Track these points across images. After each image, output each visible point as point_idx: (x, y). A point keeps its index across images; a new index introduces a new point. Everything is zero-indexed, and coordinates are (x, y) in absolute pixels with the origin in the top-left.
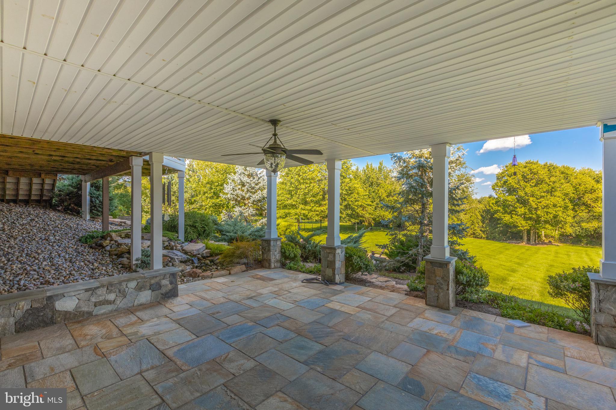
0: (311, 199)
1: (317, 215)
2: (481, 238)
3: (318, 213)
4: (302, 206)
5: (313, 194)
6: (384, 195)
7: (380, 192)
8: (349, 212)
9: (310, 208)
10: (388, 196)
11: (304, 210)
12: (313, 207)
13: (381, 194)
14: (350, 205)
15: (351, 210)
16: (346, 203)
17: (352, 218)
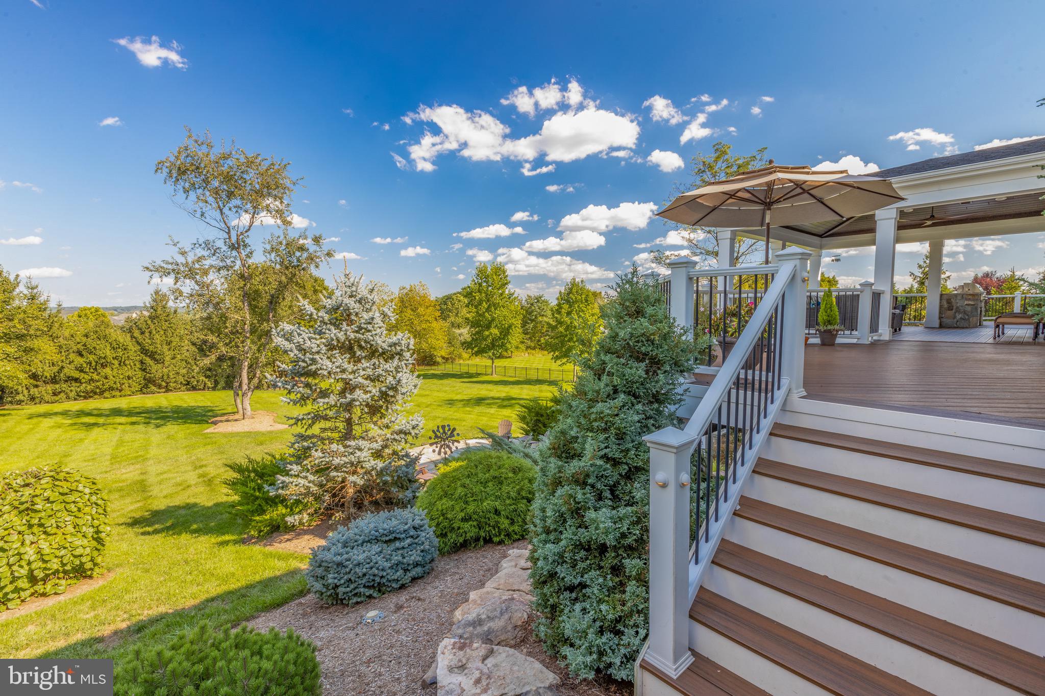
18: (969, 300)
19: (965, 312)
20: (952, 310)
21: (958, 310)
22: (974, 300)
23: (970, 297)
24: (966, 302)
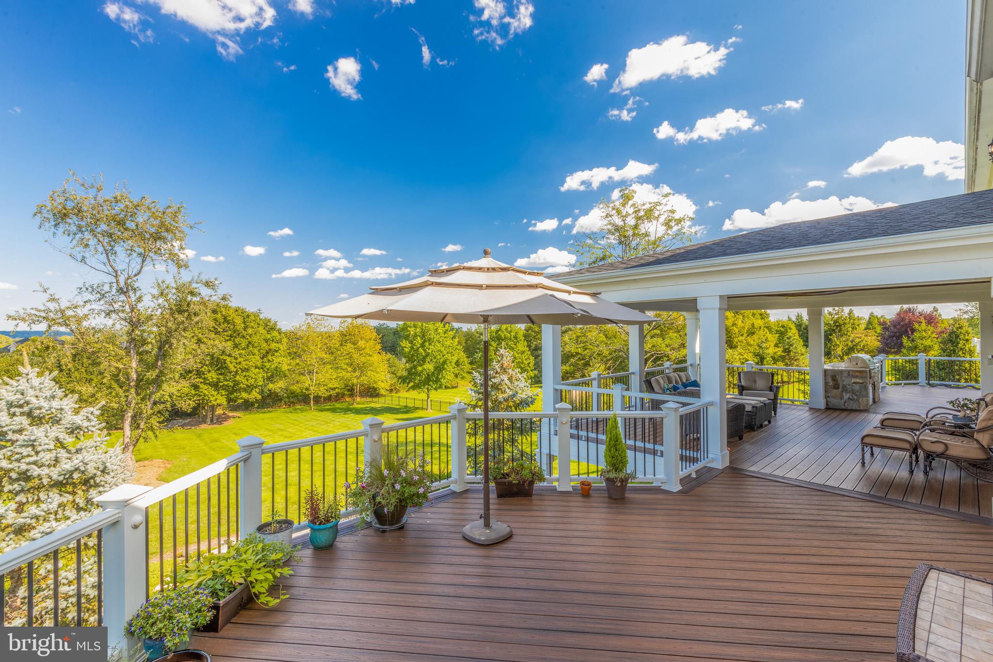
18: (856, 377)
19: (853, 392)
20: (838, 388)
21: (845, 390)
22: (862, 378)
23: (857, 374)
24: (853, 380)
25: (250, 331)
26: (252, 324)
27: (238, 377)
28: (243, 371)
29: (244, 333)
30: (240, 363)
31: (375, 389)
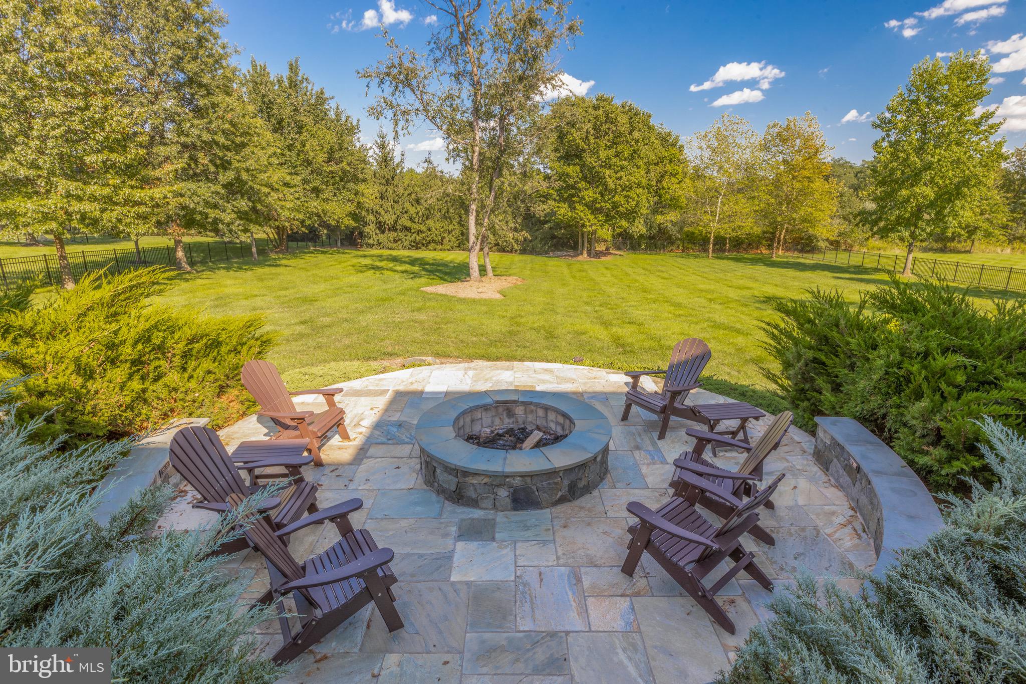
0: (101, 157)
1: (144, 218)
2: (511, 252)
3: (142, 209)
4: (63, 185)
5: (107, 138)
6: (321, 157)
7: (308, 147)
8: (244, 204)
9: (106, 191)
10: (329, 160)
11: (79, 199)
12: (116, 188)
13: (311, 154)
14: (244, 183)
15: (249, 199)
16: (230, 175)
17: (251, 221)
25: (636, 134)
26: (640, 126)
27: (617, 196)
28: (623, 190)
29: (629, 138)
30: (621, 178)
31: (810, 238)
